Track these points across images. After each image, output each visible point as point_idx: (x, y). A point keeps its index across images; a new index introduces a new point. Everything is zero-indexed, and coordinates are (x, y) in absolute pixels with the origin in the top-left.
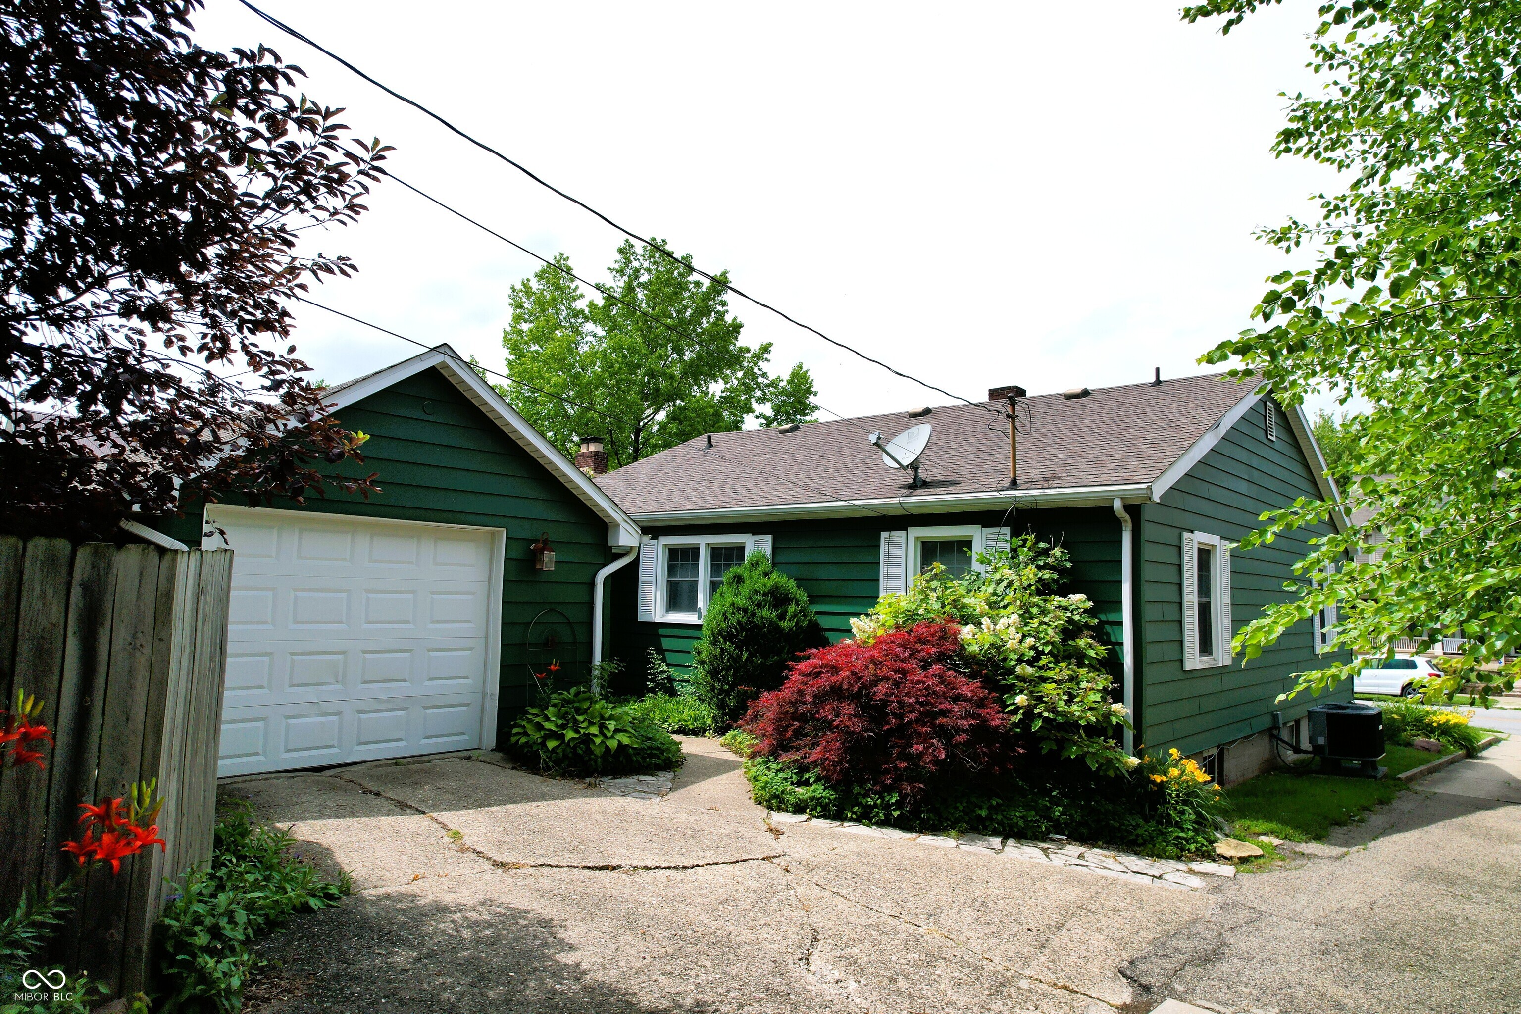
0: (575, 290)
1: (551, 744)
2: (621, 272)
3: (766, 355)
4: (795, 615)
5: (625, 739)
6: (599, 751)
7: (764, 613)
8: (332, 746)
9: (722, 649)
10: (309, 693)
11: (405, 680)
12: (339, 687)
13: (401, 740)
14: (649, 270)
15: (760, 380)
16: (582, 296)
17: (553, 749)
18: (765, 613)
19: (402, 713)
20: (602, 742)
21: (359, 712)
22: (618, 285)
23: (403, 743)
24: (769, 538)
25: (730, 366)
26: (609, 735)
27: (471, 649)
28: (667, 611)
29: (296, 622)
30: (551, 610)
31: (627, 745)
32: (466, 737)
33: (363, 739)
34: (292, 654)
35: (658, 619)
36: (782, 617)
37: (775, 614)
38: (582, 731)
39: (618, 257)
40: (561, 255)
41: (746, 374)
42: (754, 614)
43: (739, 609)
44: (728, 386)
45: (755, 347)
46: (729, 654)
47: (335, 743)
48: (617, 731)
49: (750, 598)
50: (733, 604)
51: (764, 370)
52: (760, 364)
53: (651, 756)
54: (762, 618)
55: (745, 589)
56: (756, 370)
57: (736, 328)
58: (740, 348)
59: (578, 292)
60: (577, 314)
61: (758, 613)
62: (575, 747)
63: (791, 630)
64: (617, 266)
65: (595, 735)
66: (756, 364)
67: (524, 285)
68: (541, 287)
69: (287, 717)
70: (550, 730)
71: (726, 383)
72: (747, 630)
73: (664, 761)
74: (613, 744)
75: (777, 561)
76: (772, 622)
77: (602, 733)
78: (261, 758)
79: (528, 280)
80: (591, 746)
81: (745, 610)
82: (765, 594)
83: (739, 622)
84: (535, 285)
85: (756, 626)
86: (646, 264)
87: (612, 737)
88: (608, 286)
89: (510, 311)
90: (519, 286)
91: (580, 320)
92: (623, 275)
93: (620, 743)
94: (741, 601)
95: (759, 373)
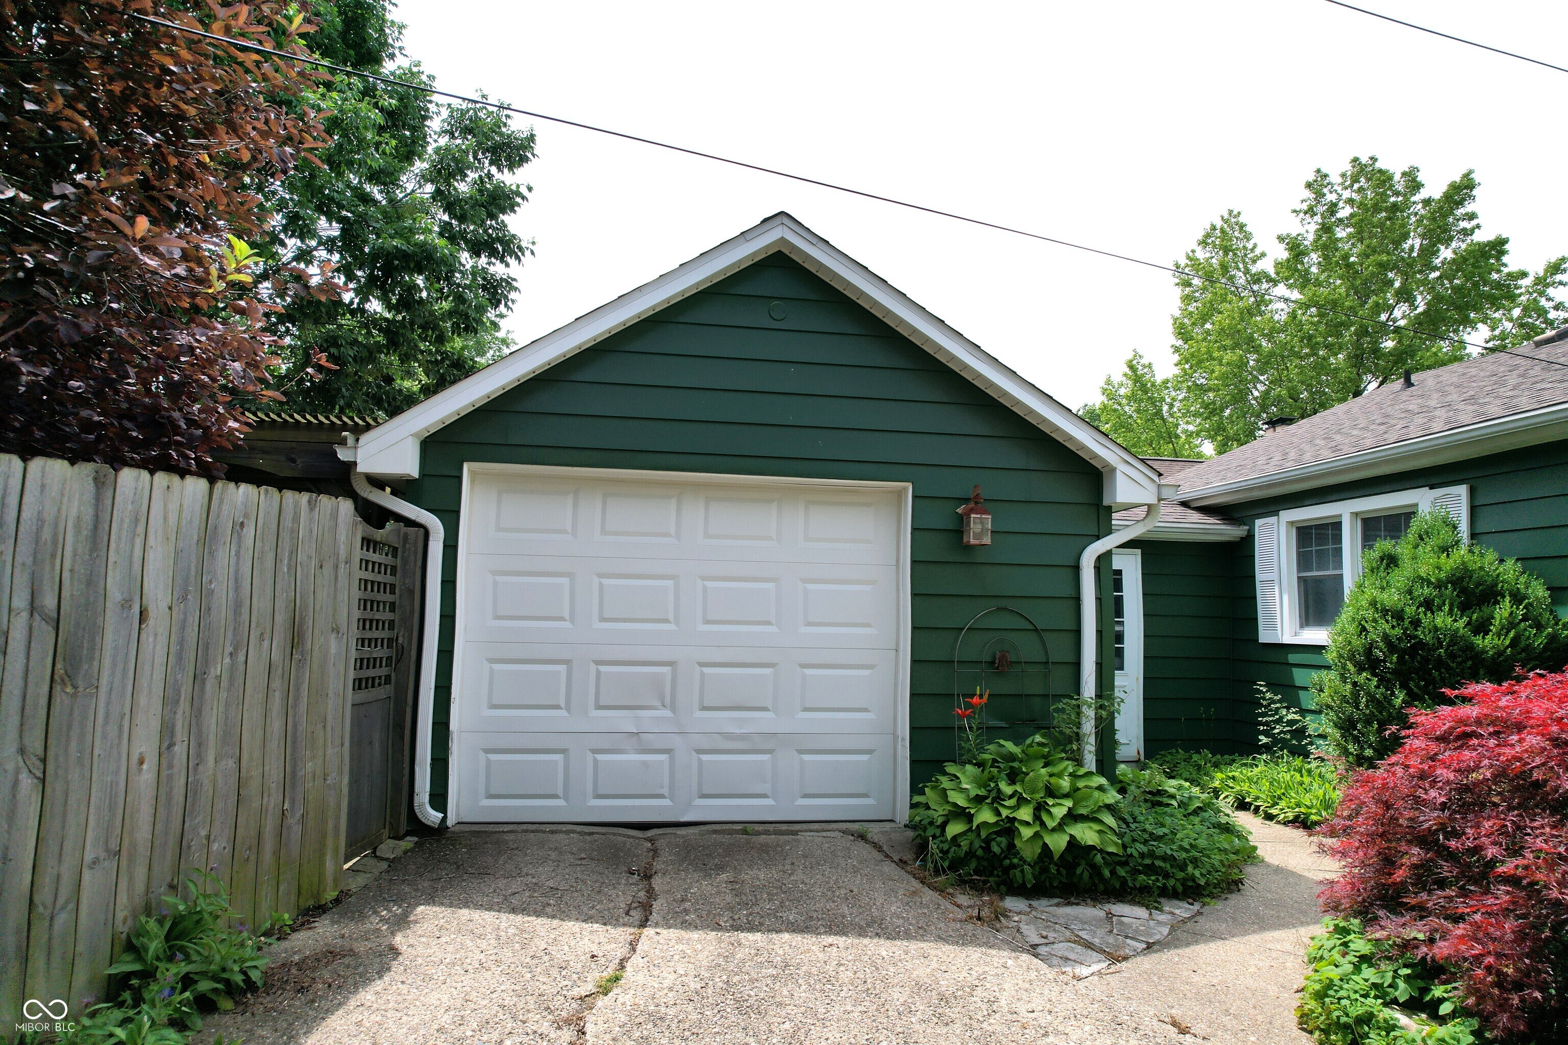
0: (1252, 250)
1: (954, 829)
2: (1311, 211)
3: (1558, 277)
4: (1511, 624)
5: (1087, 834)
6: (1030, 853)
7: (1439, 621)
8: (661, 796)
9: (1355, 684)
10: (624, 721)
11: (765, 709)
12: (667, 713)
13: (764, 796)
14: (1350, 201)
15: (1552, 315)
16: (1263, 255)
17: (955, 838)
18: (1442, 620)
19: (766, 757)
20: (1037, 835)
21: (700, 751)
22: (1308, 230)
23: (769, 802)
24: (1462, 490)
25: (1495, 303)
26: (1051, 824)
27: (871, 667)
28: (1302, 626)
29: (603, 619)
30: (1000, 609)
31: (1092, 847)
32: (870, 801)
33: (706, 791)
34: (599, 663)
35: (1287, 639)
36: (1482, 628)
37: (1461, 624)
38: (1005, 813)
39: (1308, 194)
40: (1231, 212)
41: (1526, 309)
42: (1416, 623)
43: (1385, 612)
44: (1497, 332)
45: (1537, 268)
46: (1368, 694)
47: (665, 791)
48: (1072, 817)
49: (1410, 592)
50: (1373, 603)
51: (1558, 299)
52: (1551, 291)
53: (1151, 870)
54: (1436, 629)
55: (1400, 577)
56: (1543, 302)
57: (1498, 247)
58: (1509, 275)
59: (1258, 252)
60: (1257, 279)
61: (1426, 620)
62: (988, 841)
63: (1500, 653)
64: (1305, 206)
65: (1027, 824)
66: (1542, 294)
67: (1188, 258)
68: (1208, 255)
69: (595, 751)
70: (955, 805)
71: (1493, 329)
72: (1402, 653)
73: (1184, 881)
74: (1058, 843)
75: (1481, 528)
76: (1455, 638)
77: (1037, 817)
78: (560, 802)
79: (1193, 251)
80: (1017, 842)
81: (1398, 615)
82: (1440, 585)
83: (1386, 637)
84: (1201, 255)
85: (1421, 644)
86: (1347, 194)
87: (1060, 828)
88: (1294, 234)
89: (1178, 292)
90: (1183, 261)
91: (1265, 286)
92: (1314, 214)
93: (1073, 843)
94: (1391, 598)
95: (1551, 304)
